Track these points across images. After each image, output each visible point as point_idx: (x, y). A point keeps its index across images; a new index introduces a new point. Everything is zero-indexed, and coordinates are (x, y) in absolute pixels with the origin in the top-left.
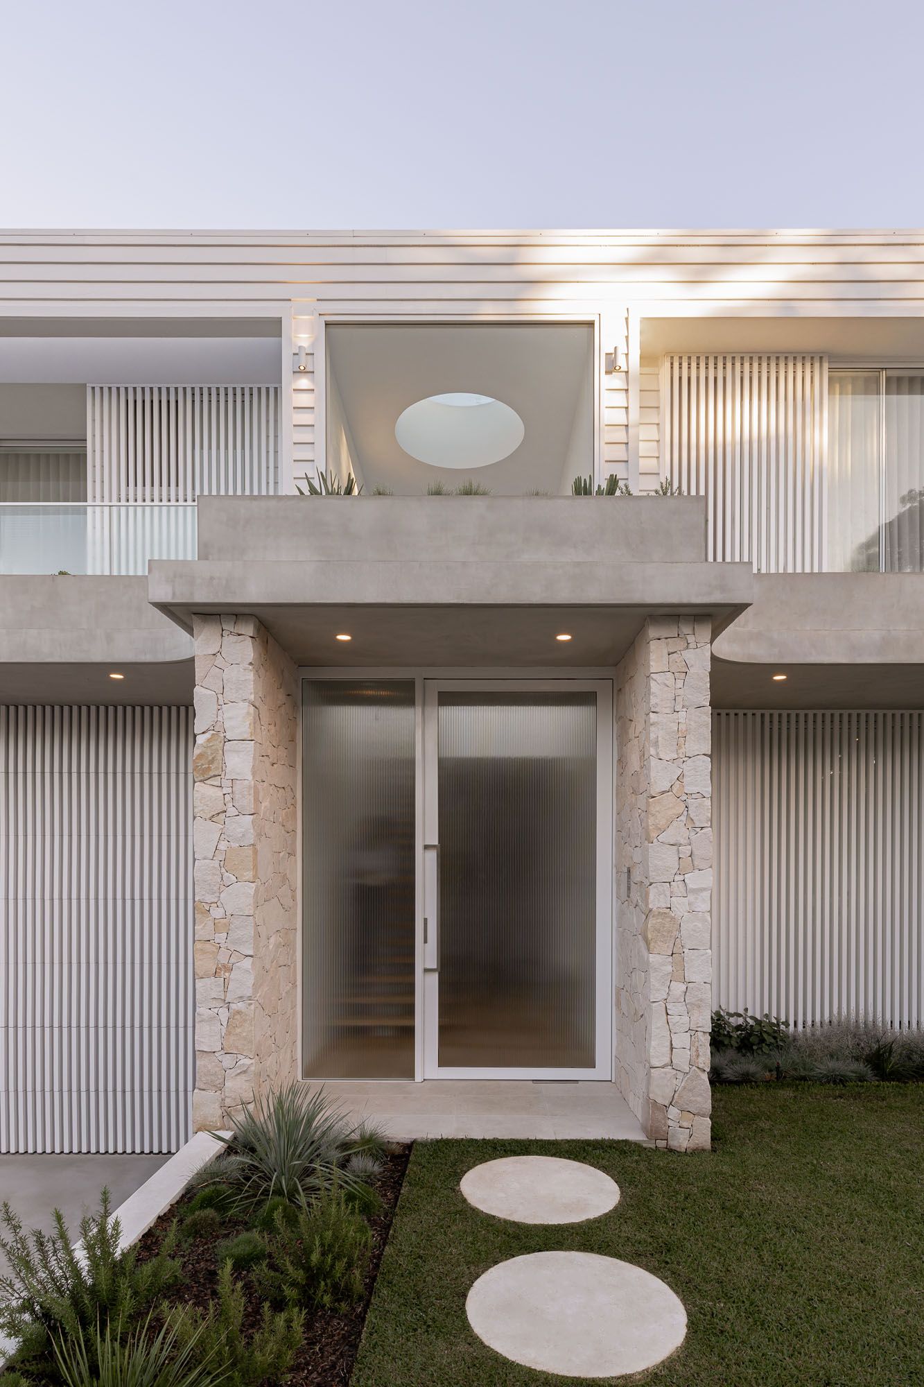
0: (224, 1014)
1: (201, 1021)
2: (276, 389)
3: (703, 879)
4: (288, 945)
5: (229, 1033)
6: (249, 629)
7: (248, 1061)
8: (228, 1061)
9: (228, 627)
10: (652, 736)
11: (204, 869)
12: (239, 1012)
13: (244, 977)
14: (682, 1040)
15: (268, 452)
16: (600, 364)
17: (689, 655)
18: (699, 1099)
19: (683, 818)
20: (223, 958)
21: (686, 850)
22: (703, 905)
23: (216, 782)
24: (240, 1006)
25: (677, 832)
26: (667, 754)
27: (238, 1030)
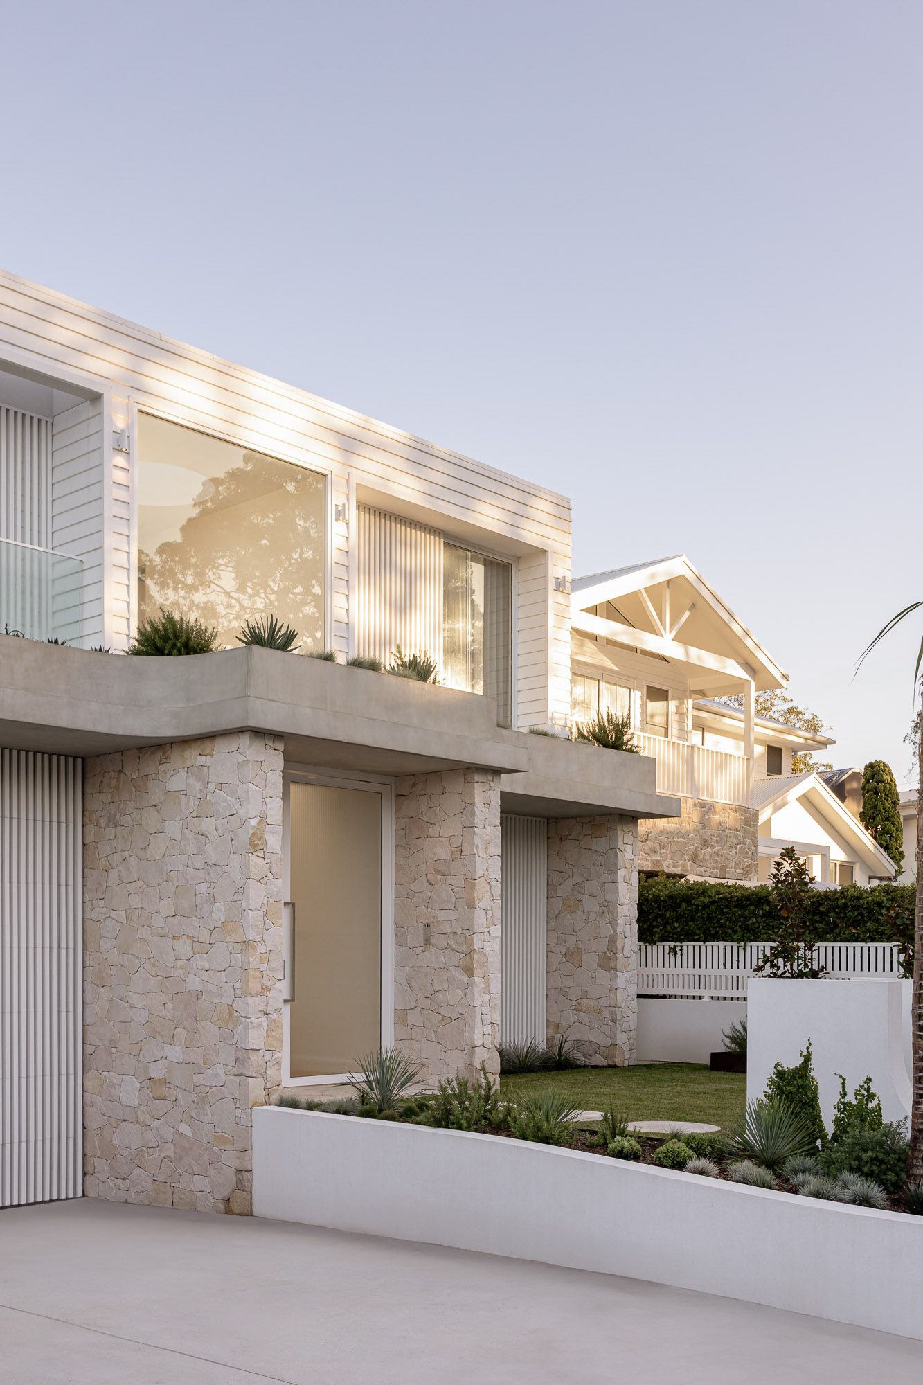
0: (265, 1021)
1: (252, 1028)
3: (496, 931)
5: (268, 1036)
6: (280, 746)
7: (277, 1056)
8: (268, 1056)
9: (270, 743)
10: (476, 841)
12: (272, 1021)
14: (488, 1029)
17: (491, 793)
18: (495, 1064)
19: (488, 893)
21: (490, 914)
22: (496, 947)
23: (261, 854)
24: (273, 1016)
25: (486, 902)
26: (483, 855)
27: (274, 1033)
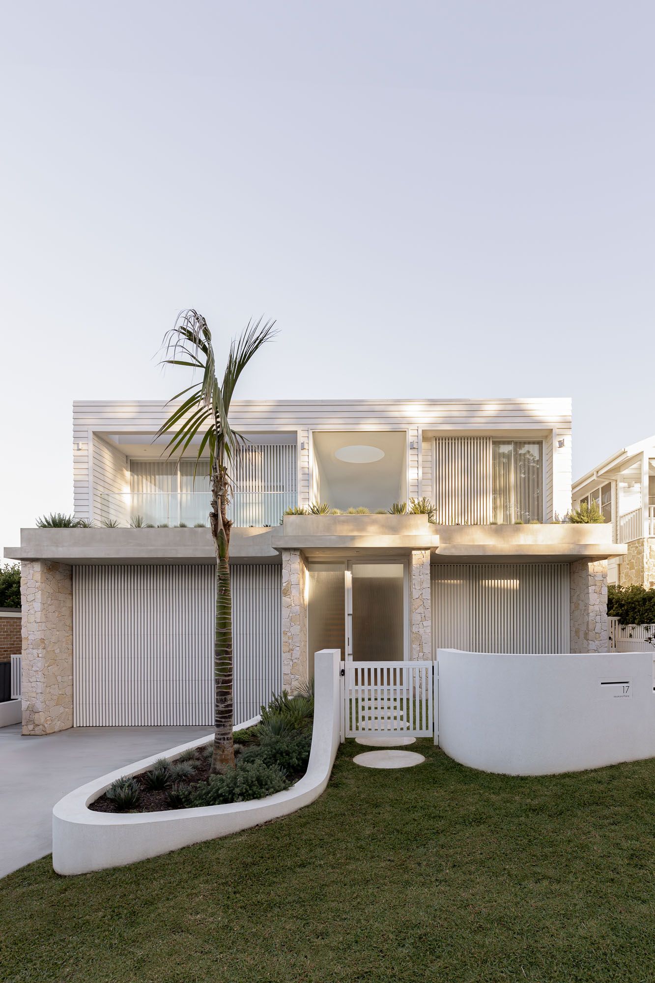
0: (291, 663)
2: (295, 446)
3: (428, 623)
4: (305, 646)
5: (293, 669)
6: (298, 553)
7: (298, 676)
8: (292, 676)
9: (292, 552)
10: (413, 582)
11: (284, 621)
12: (295, 663)
13: (297, 653)
15: (289, 463)
16: (408, 448)
19: (422, 606)
20: (291, 647)
21: (423, 615)
22: (429, 630)
23: (289, 596)
24: (296, 661)
25: (421, 610)
26: (418, 588)
27: (295, 668)
